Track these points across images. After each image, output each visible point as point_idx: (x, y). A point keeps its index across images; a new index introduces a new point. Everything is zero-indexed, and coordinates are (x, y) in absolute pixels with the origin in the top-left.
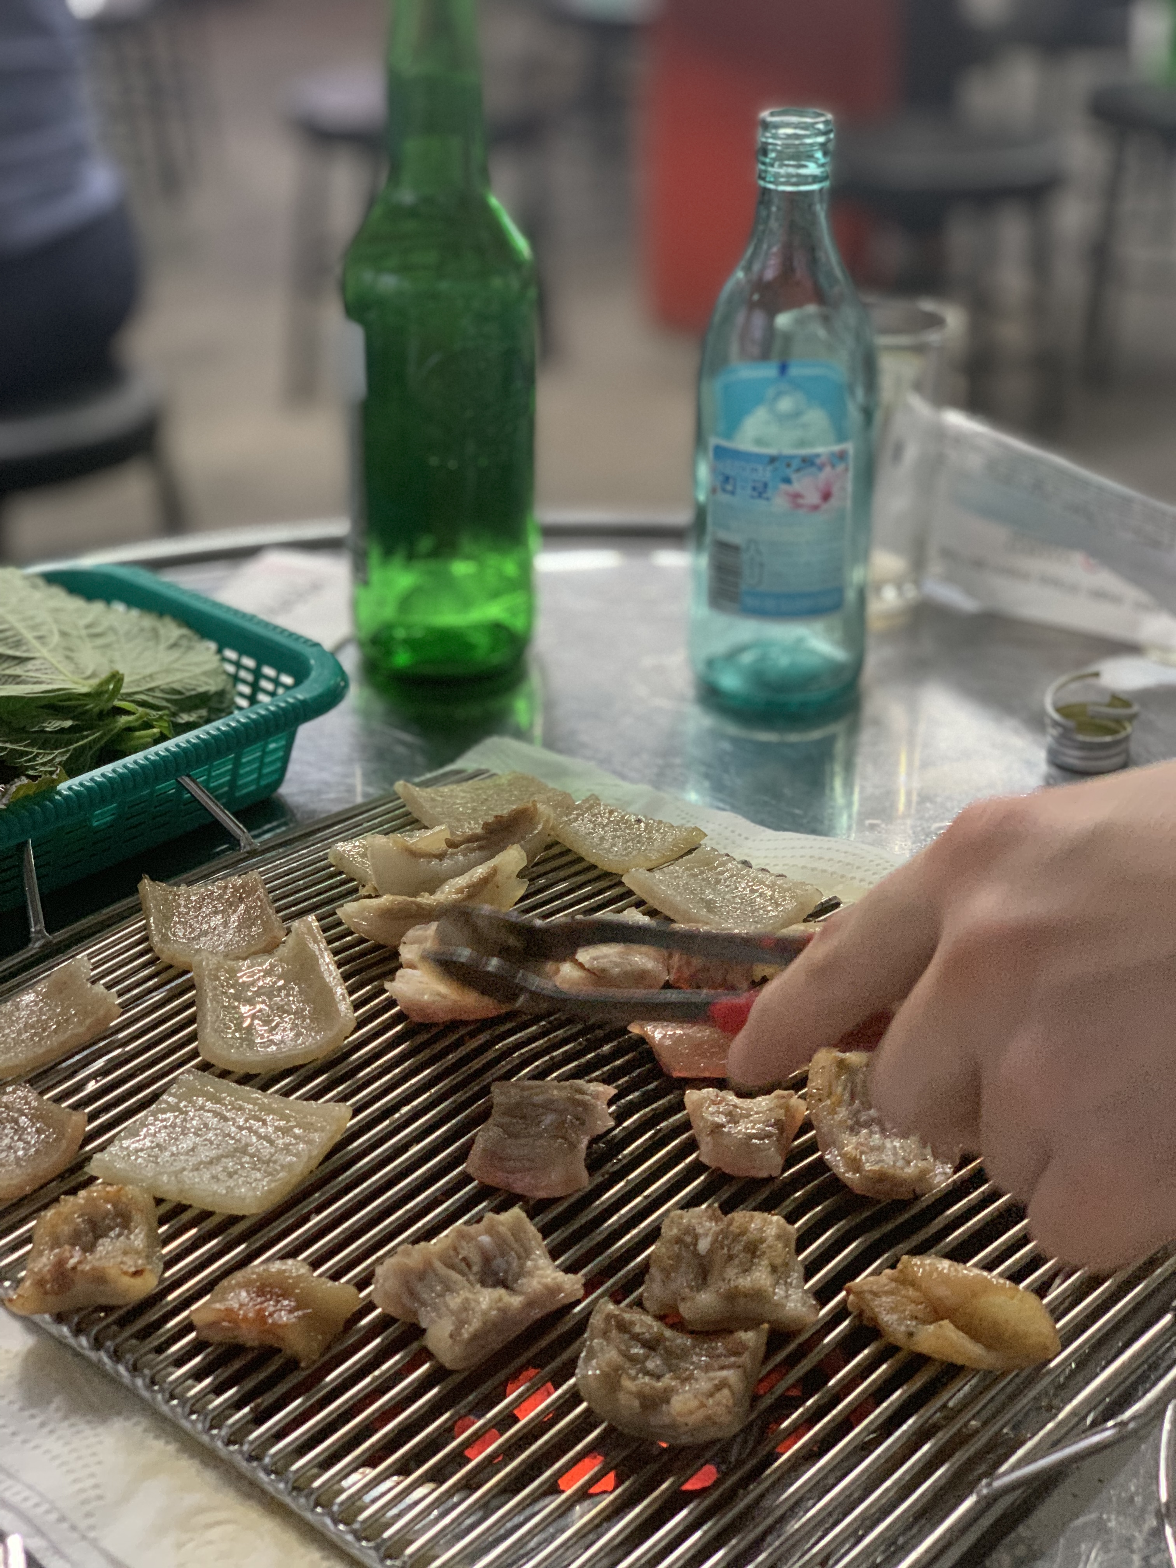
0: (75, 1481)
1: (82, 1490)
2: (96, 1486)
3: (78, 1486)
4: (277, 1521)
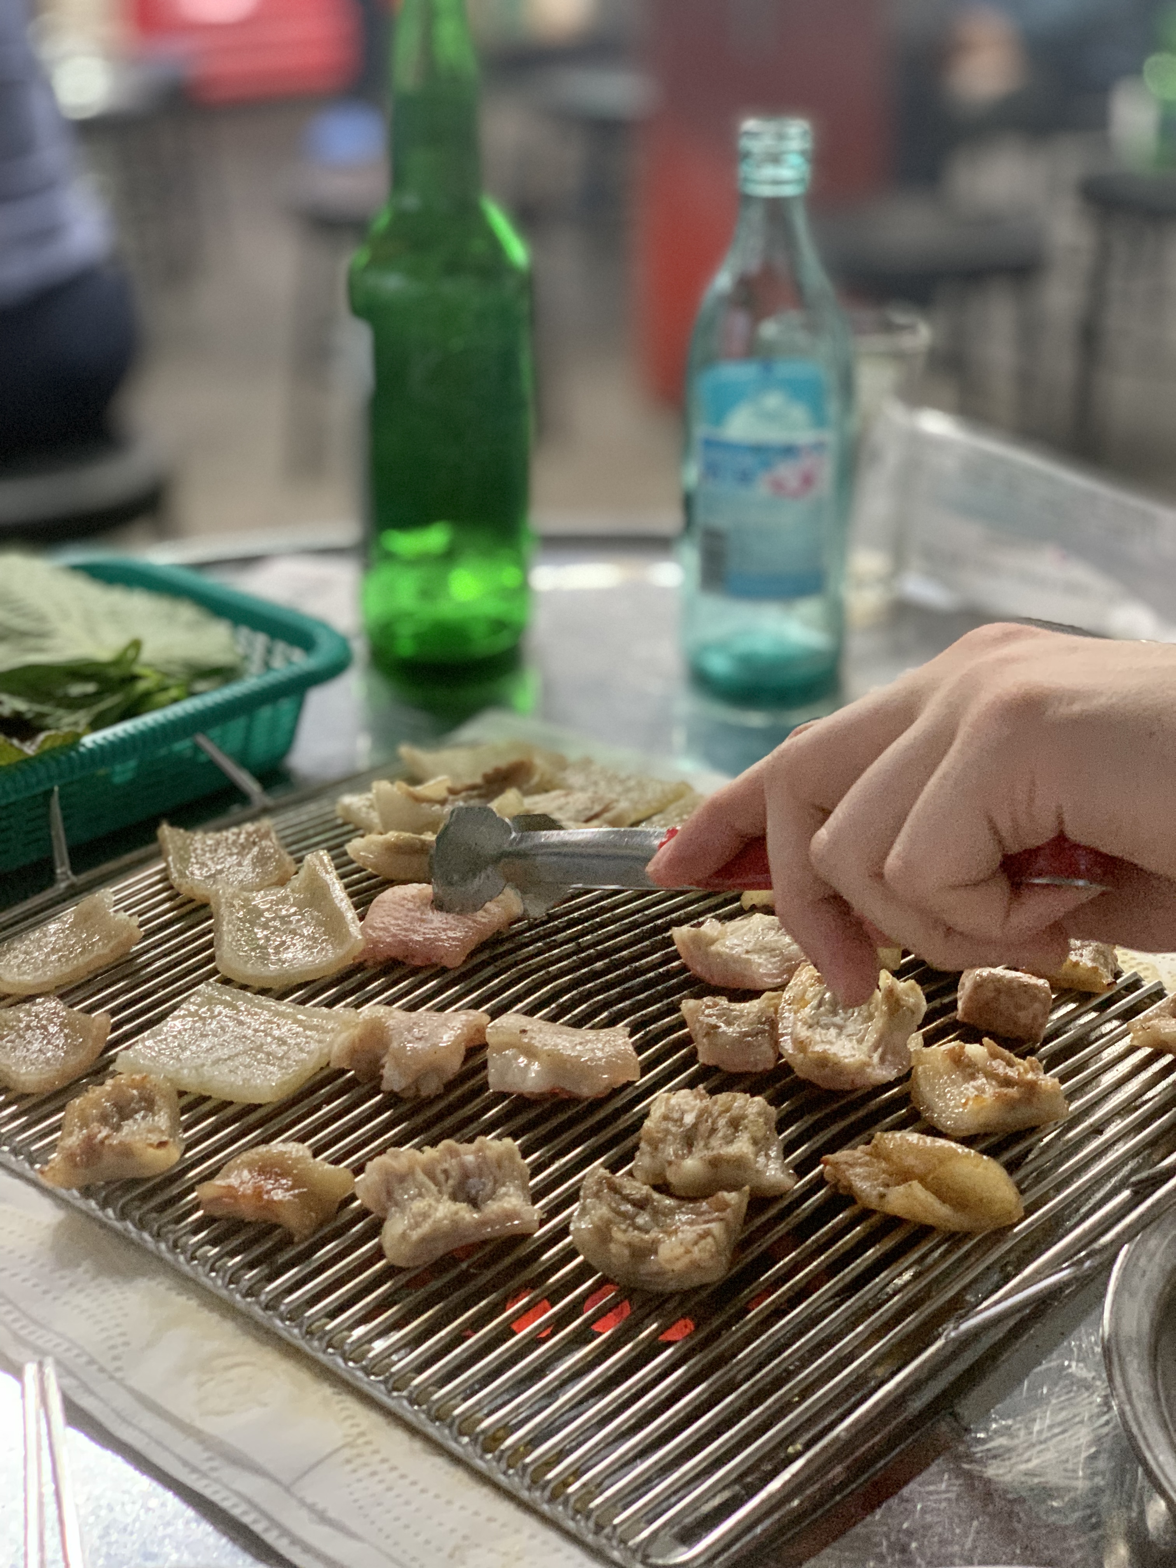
0: (102, 1330)
1: (109, 1338)
2: (123, 1334)
3: (104, 1335)
4: (292, 1362)
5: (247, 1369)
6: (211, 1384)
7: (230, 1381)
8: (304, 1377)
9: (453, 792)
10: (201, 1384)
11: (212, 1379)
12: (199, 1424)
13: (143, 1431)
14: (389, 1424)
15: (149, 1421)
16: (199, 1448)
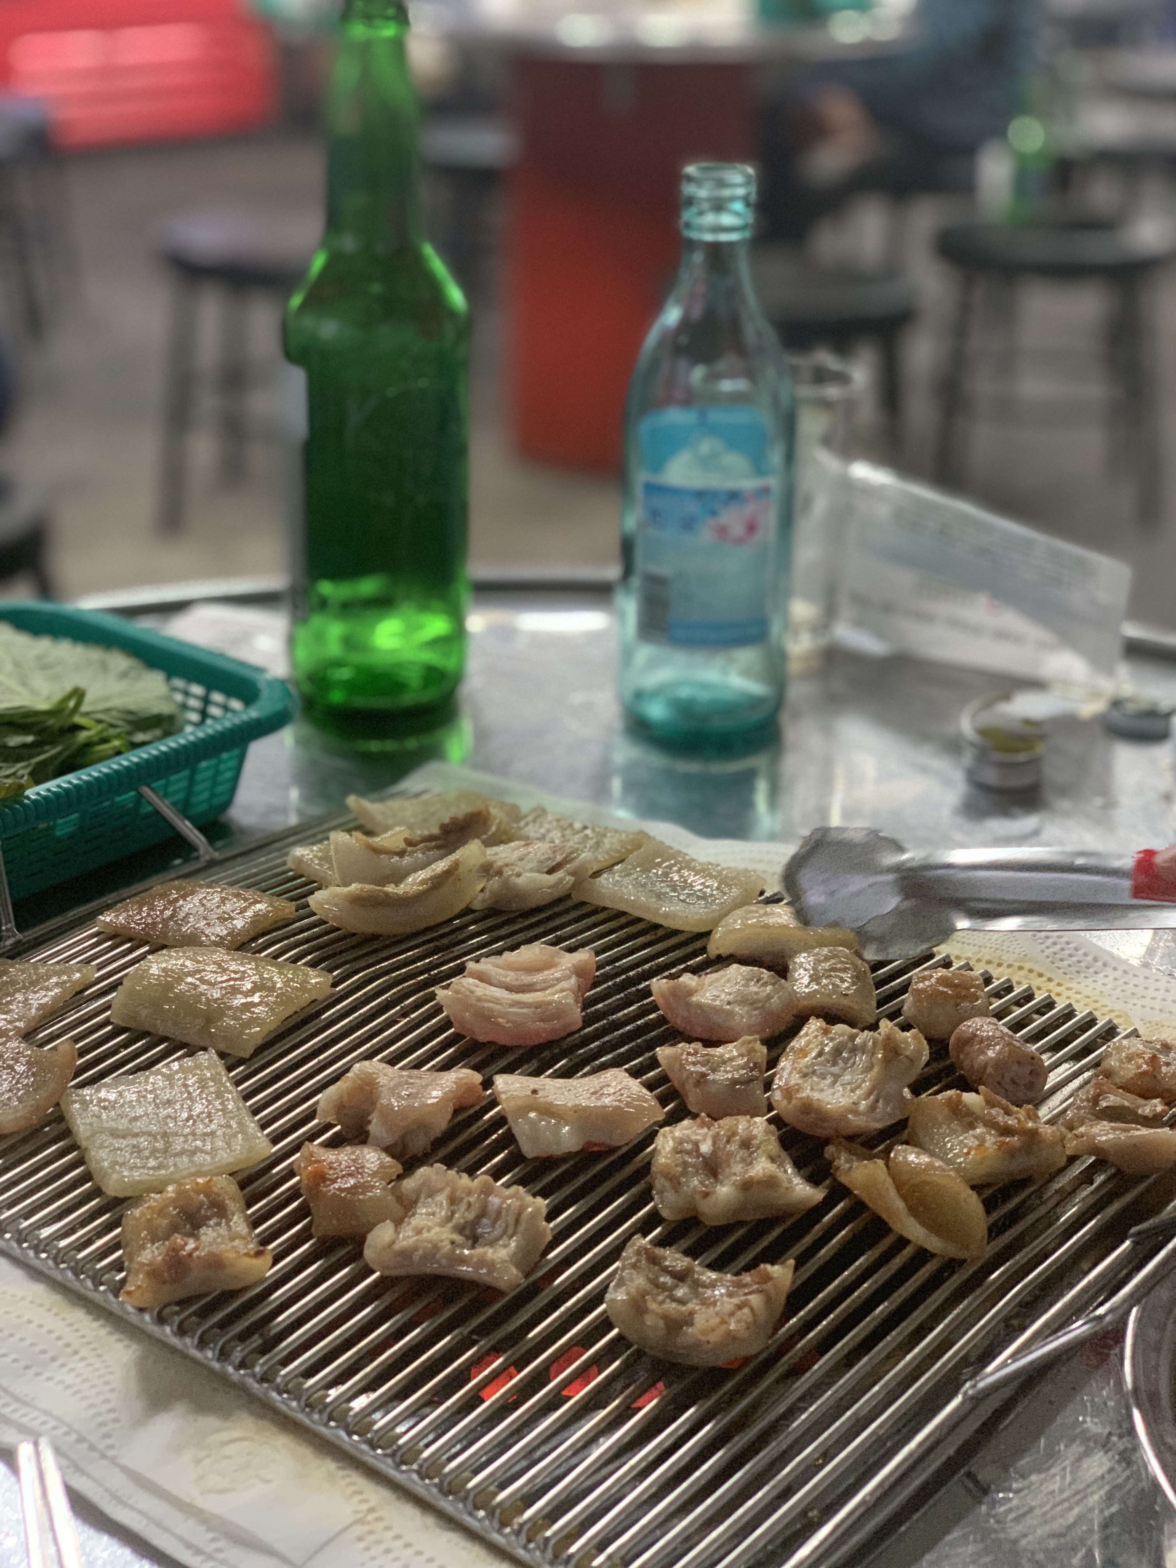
0: (90, 1406)
1: (98, 1414)
2: (111, 1411)
4: (291, 1437)
5: (245, 1444)
6: (207, 1461)
7: (229, 1457)
8: (305, 1451)
9: (409, 843)
10: (198, 1462)
11: (208, 1456)
12: (201, 1502)
13: (140, 1512)
14: (399, 1498)
15: (146, 1502)
16: (202, 1528)
